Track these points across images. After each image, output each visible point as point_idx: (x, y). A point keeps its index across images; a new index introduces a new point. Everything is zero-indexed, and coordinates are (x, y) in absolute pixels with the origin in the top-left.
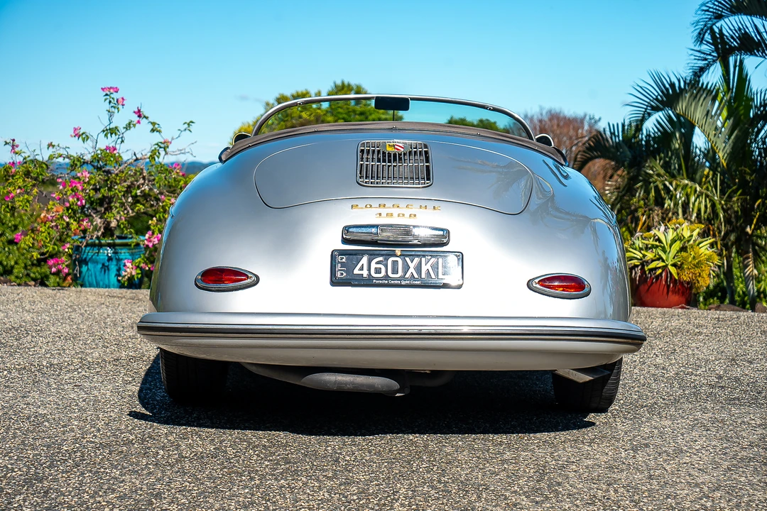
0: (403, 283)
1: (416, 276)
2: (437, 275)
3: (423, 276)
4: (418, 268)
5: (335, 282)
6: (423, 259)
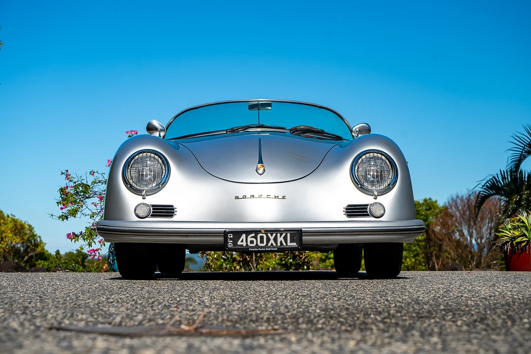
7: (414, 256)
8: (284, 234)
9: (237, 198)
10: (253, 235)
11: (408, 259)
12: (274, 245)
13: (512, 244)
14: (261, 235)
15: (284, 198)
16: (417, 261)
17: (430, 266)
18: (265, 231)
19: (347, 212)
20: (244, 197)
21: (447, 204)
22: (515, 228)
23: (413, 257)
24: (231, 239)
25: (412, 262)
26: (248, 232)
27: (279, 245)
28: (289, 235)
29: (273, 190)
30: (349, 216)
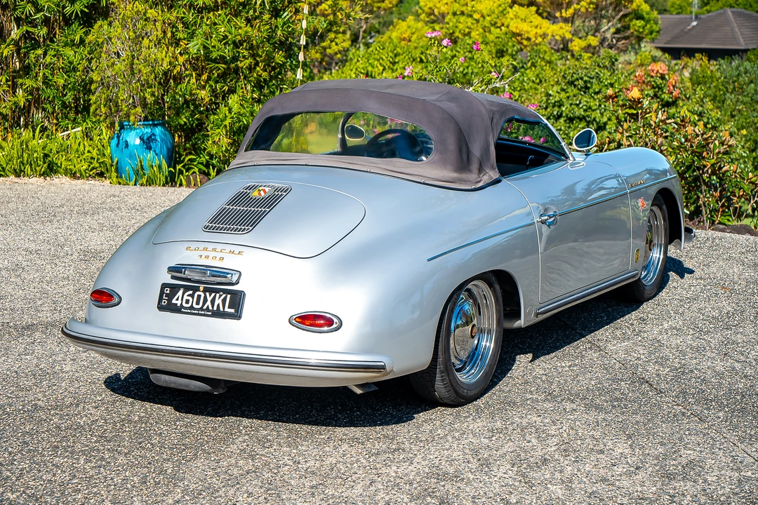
0: (200, 312)
1: (210, 308)
2: (224, 309)
3: (215, 308)
4: (213, 302)
5: (161, 308)
6: (218, 295)
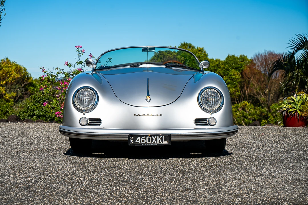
7: (235, 87)
8: (161, 137)
9: (135, 115)
10: (144, 137)
11: (231, 89)
12: (156, 142)
13: (287, 112)
14: (149, 137)
15: (161, 115)
16: (236, 90)
17: (243, 92)
18: (151, 135)
19: (195, 123)
20: (139, 115)
21: (253, 58)
22: (289, 103)
23: (233, 88)
24: (132, 139)
25: (233, 90)
26: (141, 136)
27: (158, 142)
28: (163, 137)
29: (156, 111)
30: (197, 125)
